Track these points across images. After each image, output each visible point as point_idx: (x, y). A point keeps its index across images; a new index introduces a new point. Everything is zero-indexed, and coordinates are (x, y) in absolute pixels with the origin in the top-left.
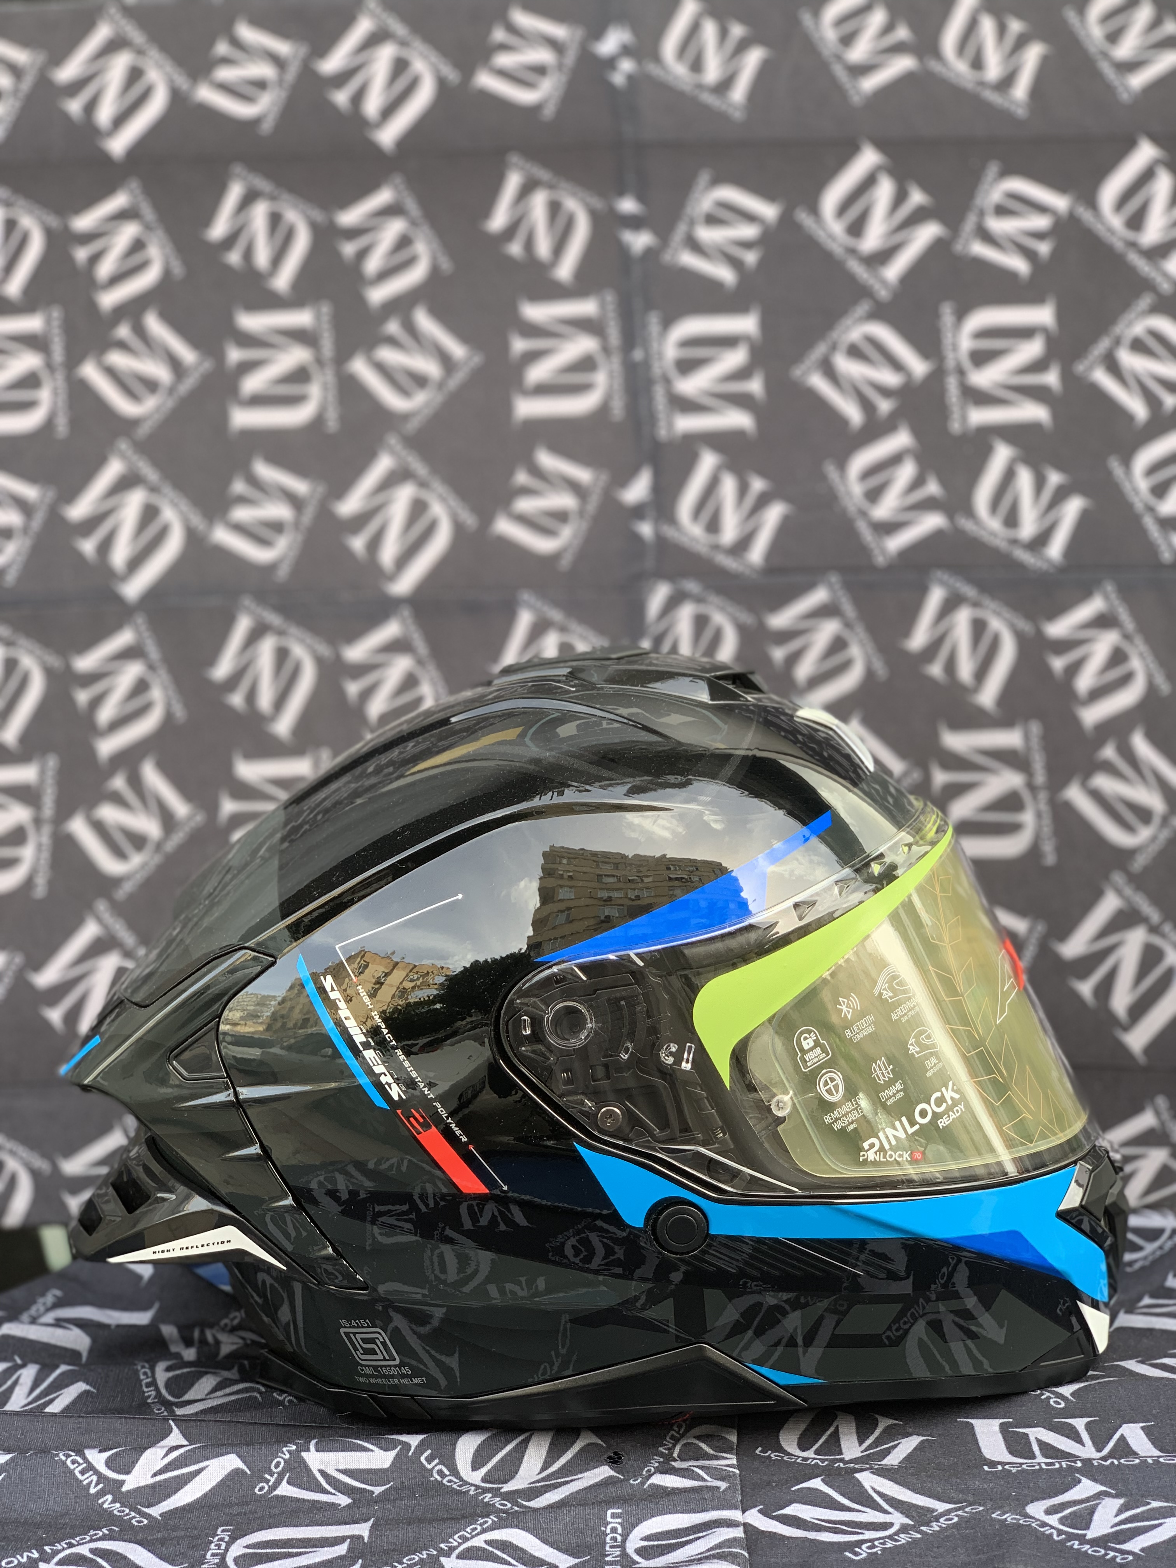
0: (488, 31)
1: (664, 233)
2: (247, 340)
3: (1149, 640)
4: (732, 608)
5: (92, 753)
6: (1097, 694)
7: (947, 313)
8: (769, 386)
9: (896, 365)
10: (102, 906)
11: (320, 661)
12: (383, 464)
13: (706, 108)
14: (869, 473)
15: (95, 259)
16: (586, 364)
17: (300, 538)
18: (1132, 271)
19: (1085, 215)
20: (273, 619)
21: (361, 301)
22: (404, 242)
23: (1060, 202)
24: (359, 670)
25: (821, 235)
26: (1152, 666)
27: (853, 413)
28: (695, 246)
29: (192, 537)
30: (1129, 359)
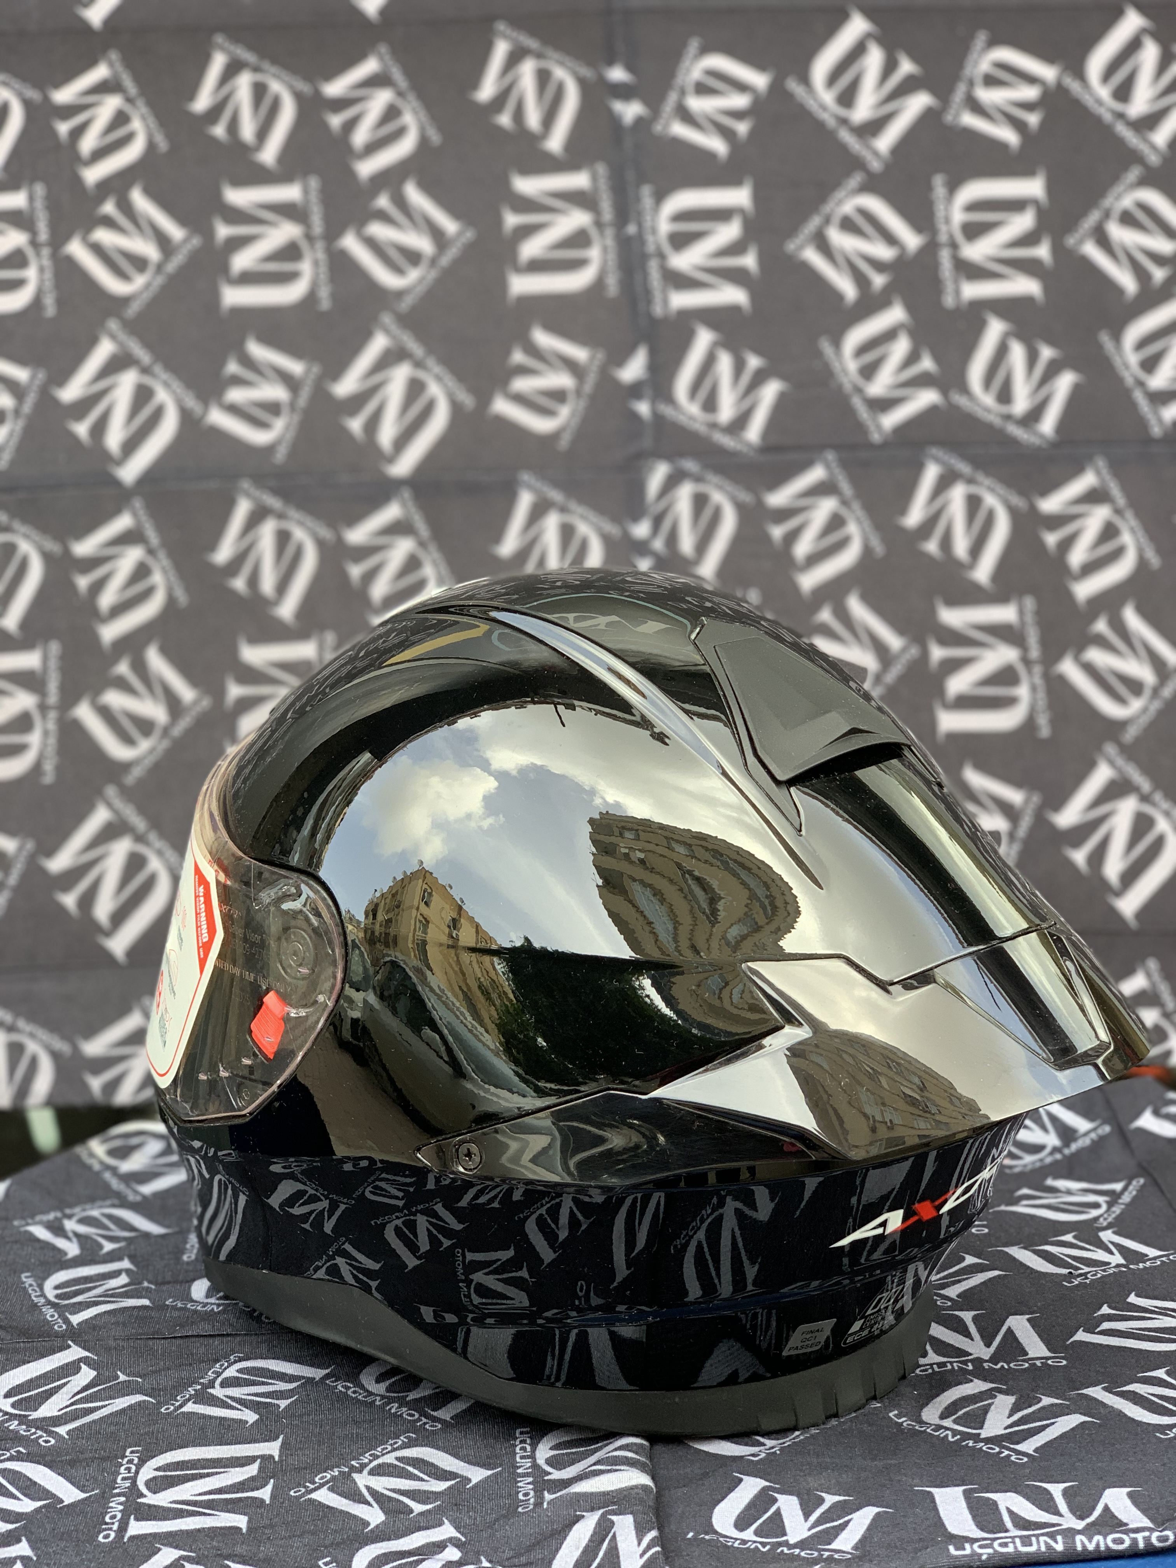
1: (654, 103)
2: (235, 216)
3: (1139, 515)
4: (729, 487)
5: (95, 638)
6: (1090, 568)
7: (939, 185)
8: (762, 260)
9: (890, 239)
10: (111, 791)
11: (321, 545)
12: (378, 344)
14: (864, 349)
15: (78, 132)
16: (579, 239)
17: (296, 418)
18: (1120, 142)
19: (1074, 86)
20: (273, 502)
21: (351, 174)
22: (391, 113)
23: (1048, 73)
24: (362, 553)
25: (812, 105)
26: (1142, 540)
27: (848, 289)
28: (686, 116)
29: (187, 419)
30: (1117, 232)
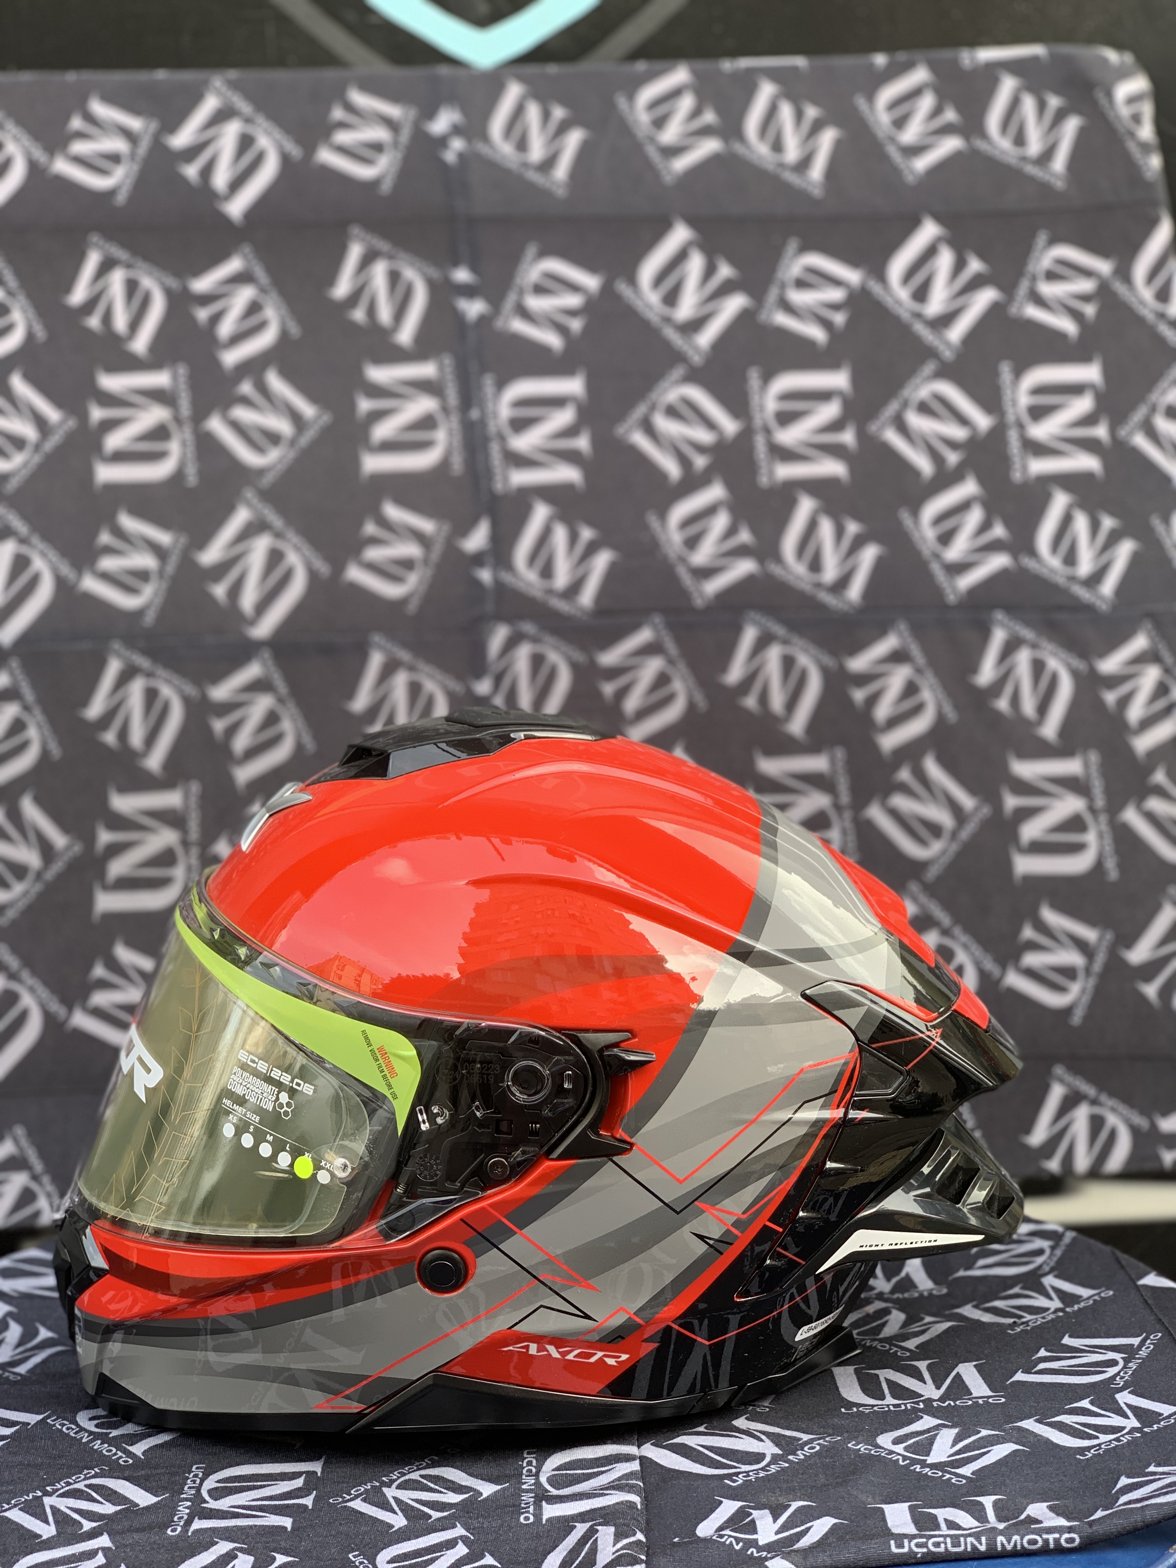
0: (328, 110)
1: (496, 301)
2: (109, 400)
3: (938, 673)
4: (565, 648)
6: (894, 722)
7: (754, 377)
8: (595, 442)
9: (710, 424)
11: (187, 701)
12: (241, 517)
13: (532, 187)
14: (689, 521)
16: (427, 423)
17: (164, 585)
18: (917, 340)
19: (876, 288)
20: (143, 662)
21: (215, 363)
22: (254, 308)
23: (852, 276)
24: (225, 708)
25: (639, 305)
26: (941, 697)
27: (672, 468)
28: (524, 313)
29: (61, 584)
30: (916, 421)
